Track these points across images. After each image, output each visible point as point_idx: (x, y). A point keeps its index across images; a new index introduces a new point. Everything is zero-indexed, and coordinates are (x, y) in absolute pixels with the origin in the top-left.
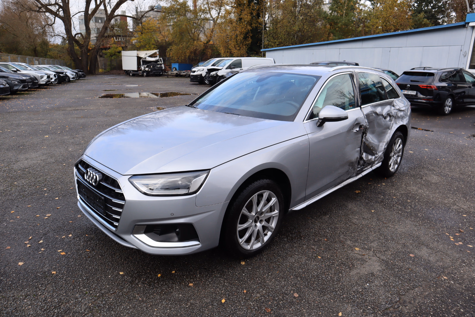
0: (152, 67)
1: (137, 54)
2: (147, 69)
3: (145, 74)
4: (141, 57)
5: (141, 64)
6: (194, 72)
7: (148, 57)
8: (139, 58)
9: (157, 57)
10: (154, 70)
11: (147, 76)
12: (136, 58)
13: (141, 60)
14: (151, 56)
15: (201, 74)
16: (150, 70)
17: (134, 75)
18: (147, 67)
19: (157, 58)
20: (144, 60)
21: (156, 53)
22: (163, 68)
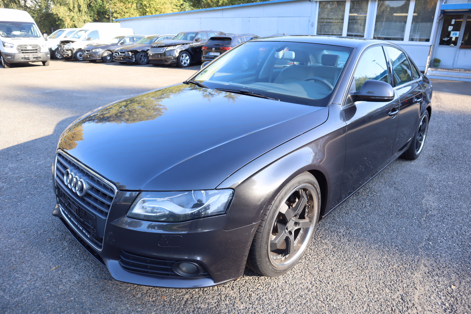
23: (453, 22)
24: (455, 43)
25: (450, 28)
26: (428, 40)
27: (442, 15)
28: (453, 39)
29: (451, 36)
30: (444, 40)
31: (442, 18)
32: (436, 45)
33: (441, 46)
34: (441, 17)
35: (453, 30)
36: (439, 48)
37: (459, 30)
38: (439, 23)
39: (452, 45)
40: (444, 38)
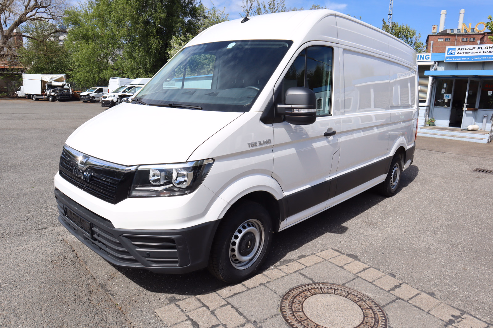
0: (58, 91)
1: (41, 78)
2: (53, 94)
3: (51, 98)
4: (46, 81)
5: (46, 89)
6: (106, 97)
7: (54, 82)
8: (43, 82)
9: (64, 81)
10: (61, 95)
11: (53, 100)
12: (41, 81)
13: (46, 84)
14: (57, 81)
15: (113, 100)
16: (56, 95)
17: (37, 99)
18: (53, 91)
19: (64, 83)
20: (49, 84)
21: (62, 78)
22: (71, 94)
23: (445, 85)
24: (448, 104)
25: (443, 91)
26: (424, 101)
27: (434, 80)
28: (446, 101)
29: (444, 98)
30: (439, 101)
31: (435, 82)
32: (431, 106)
33: (436, 107)
34: (433, 82)
35: (445, 93)
36: (434, 108)
37: (450, 93)
38: (432, 86)
39: (446, 106)
40: (439, 100)
